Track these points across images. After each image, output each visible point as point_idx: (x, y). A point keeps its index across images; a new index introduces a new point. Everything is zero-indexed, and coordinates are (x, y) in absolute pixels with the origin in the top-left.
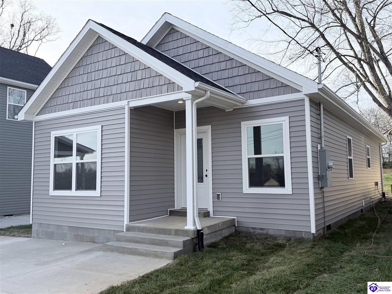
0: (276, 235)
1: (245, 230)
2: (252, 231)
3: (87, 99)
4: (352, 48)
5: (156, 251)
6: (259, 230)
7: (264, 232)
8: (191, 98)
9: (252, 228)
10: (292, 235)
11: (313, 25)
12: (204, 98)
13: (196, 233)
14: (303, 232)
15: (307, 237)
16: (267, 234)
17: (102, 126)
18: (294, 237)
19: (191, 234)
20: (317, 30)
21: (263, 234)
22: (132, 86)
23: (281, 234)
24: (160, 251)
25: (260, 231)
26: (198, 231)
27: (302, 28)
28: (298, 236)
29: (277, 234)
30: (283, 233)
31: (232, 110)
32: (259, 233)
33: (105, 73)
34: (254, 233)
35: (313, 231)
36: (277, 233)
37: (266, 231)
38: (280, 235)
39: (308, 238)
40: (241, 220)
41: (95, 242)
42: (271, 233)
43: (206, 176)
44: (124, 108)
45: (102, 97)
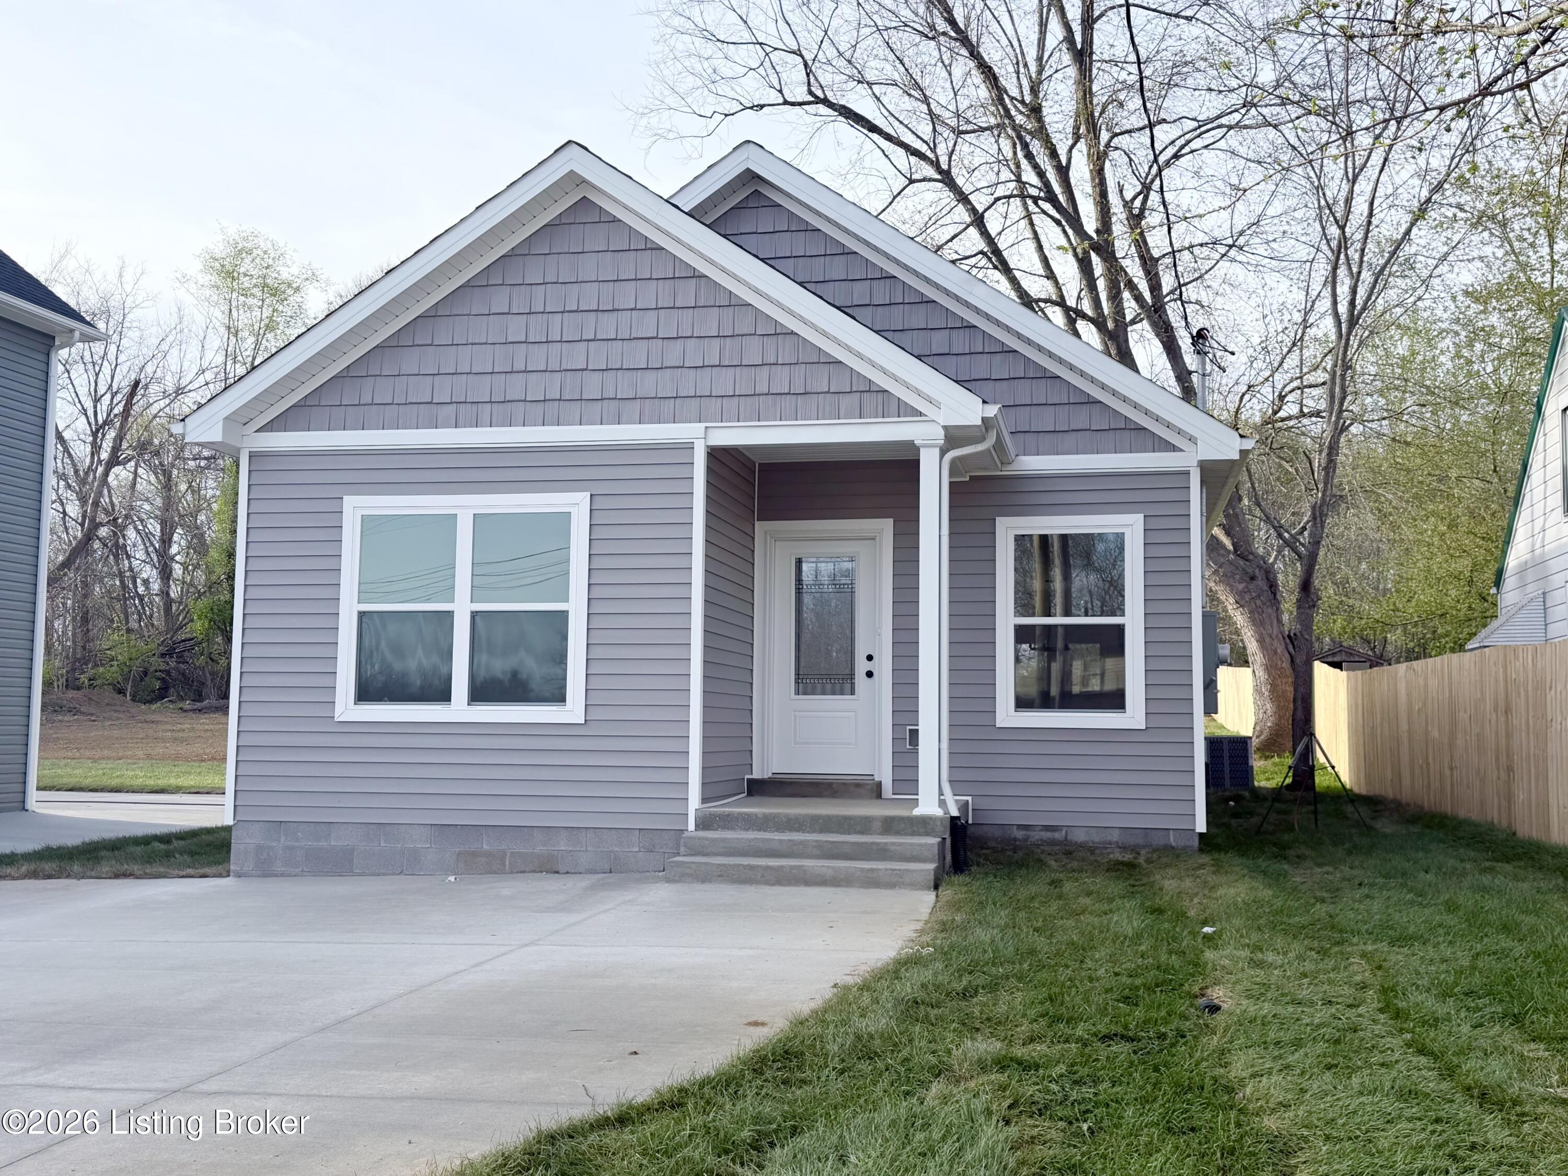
0: (1093, 843)
1: (997, 833)
2: (1019, 834)
3: (525, 401)
4: (1050, 275)
6: (1041, 830)
7: (1058, 836)
8: (942, 442)
9: (1020, 827)
10: (1140, 841)
11: (947, 179)
12: (980, 448)
13: (948, 824)
14: (1171, 832)
15: (1181, 843)
16: (1066, 842)
17: (591, 495)
18: (1144, 847)
19: (939, 828)
20: (963, 198)
21: (1053, 843)
22: (724, 382)
23: (1109, 838)
24: (886, 870)
25: (1047, 835)
26: (953, 819)
27: (912, 181)
28: (1158, 840)
29: (1097, 839)
30: (1115, 836)
31: (967, 479)
32: (1041, 840)
33: (608, 326)
34: (1026, 839)
35: (1201, 826)
36: (1096, 837)
37: (1064, 832)
38: (1104, 843)
39: (1185, 848)
40: (986, 804)
41: (557, 872)
42: (1079, 837)
43: (870, 674)
44: (690, 447)
45: (595, 402)
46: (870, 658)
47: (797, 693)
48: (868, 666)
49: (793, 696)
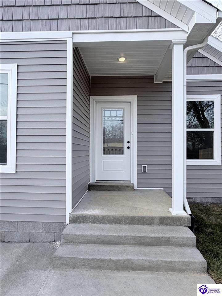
5: (171, 262)
8: (186, 41)
13: (190, 220)
17: (18, 65)
31: (162, 82)
41: (4, 241)
43: (128, 148)
44: (65, 43)
45: (19, 21)
46: (128, 142)
47: (104, 154)
48: (129, 145)
49: (103, 155)
